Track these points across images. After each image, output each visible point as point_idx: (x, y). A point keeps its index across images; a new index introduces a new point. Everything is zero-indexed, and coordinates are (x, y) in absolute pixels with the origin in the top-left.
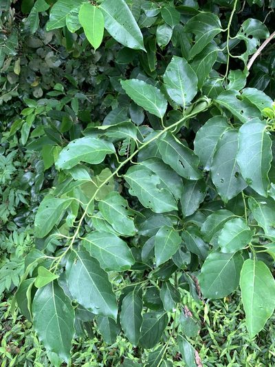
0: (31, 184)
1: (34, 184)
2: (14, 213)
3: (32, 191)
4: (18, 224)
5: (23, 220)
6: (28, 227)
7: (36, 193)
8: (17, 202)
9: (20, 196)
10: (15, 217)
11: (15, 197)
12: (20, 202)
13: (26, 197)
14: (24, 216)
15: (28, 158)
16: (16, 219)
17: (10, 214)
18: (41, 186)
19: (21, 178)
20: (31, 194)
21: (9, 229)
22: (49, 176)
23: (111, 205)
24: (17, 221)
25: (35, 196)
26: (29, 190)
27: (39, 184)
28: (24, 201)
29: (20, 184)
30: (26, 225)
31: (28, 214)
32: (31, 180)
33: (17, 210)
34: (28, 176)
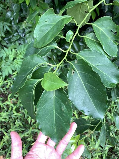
0: (12, 19)
1: (13, 19)
2: (4, 36)
3: (13, 23)
4: (7, 42)
5: (9, 40)
6: (13, 44)
7: (15, 25)
8: (5, 30)
9: (6, 26)
10: (4, 38)
11: (3, 27)
12: (7, 29)
13: (9, 27)
14: (10, 37)
15: (8, 3)
16: (5, 39)
17: (2, 36)
18: (17, 21)
19: (5, 15)
20: (12, 25)
21: (3, 44)
22: (22, 14)
23: (101, 29)
24: (6, 40)
25: (14, 26)
26: (11, 23)
27: (16, 19)
28: (8, 29)
29: (6, 19)
30: (11, 43)
31: (11, 36)
32: (11, 17)
33: (5, 34)
34: (9, 14)
